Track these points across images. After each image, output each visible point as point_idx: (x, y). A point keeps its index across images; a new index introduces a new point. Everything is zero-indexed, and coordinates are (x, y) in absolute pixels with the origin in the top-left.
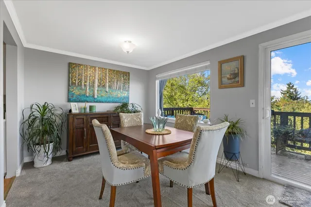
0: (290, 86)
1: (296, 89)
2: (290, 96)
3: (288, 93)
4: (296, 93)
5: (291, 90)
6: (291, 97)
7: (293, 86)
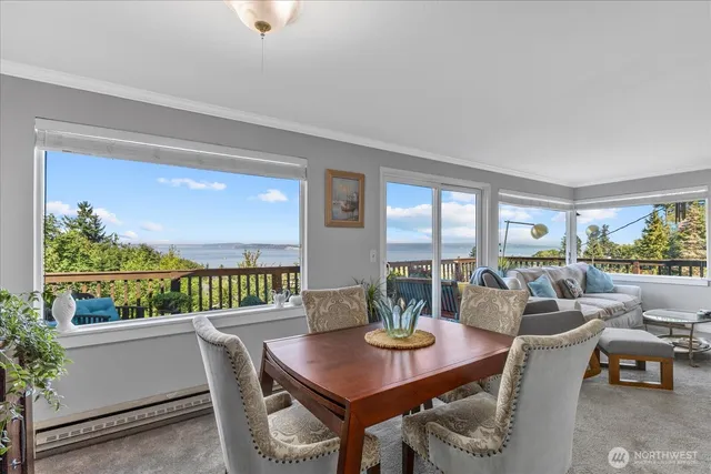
0: (85, 209)
1: (95, 218)
2: (85, 232)
3: (80, 224)
4: (97, 225)
5: (88, 220)
6: (88, 235)
7: (90, 211)
